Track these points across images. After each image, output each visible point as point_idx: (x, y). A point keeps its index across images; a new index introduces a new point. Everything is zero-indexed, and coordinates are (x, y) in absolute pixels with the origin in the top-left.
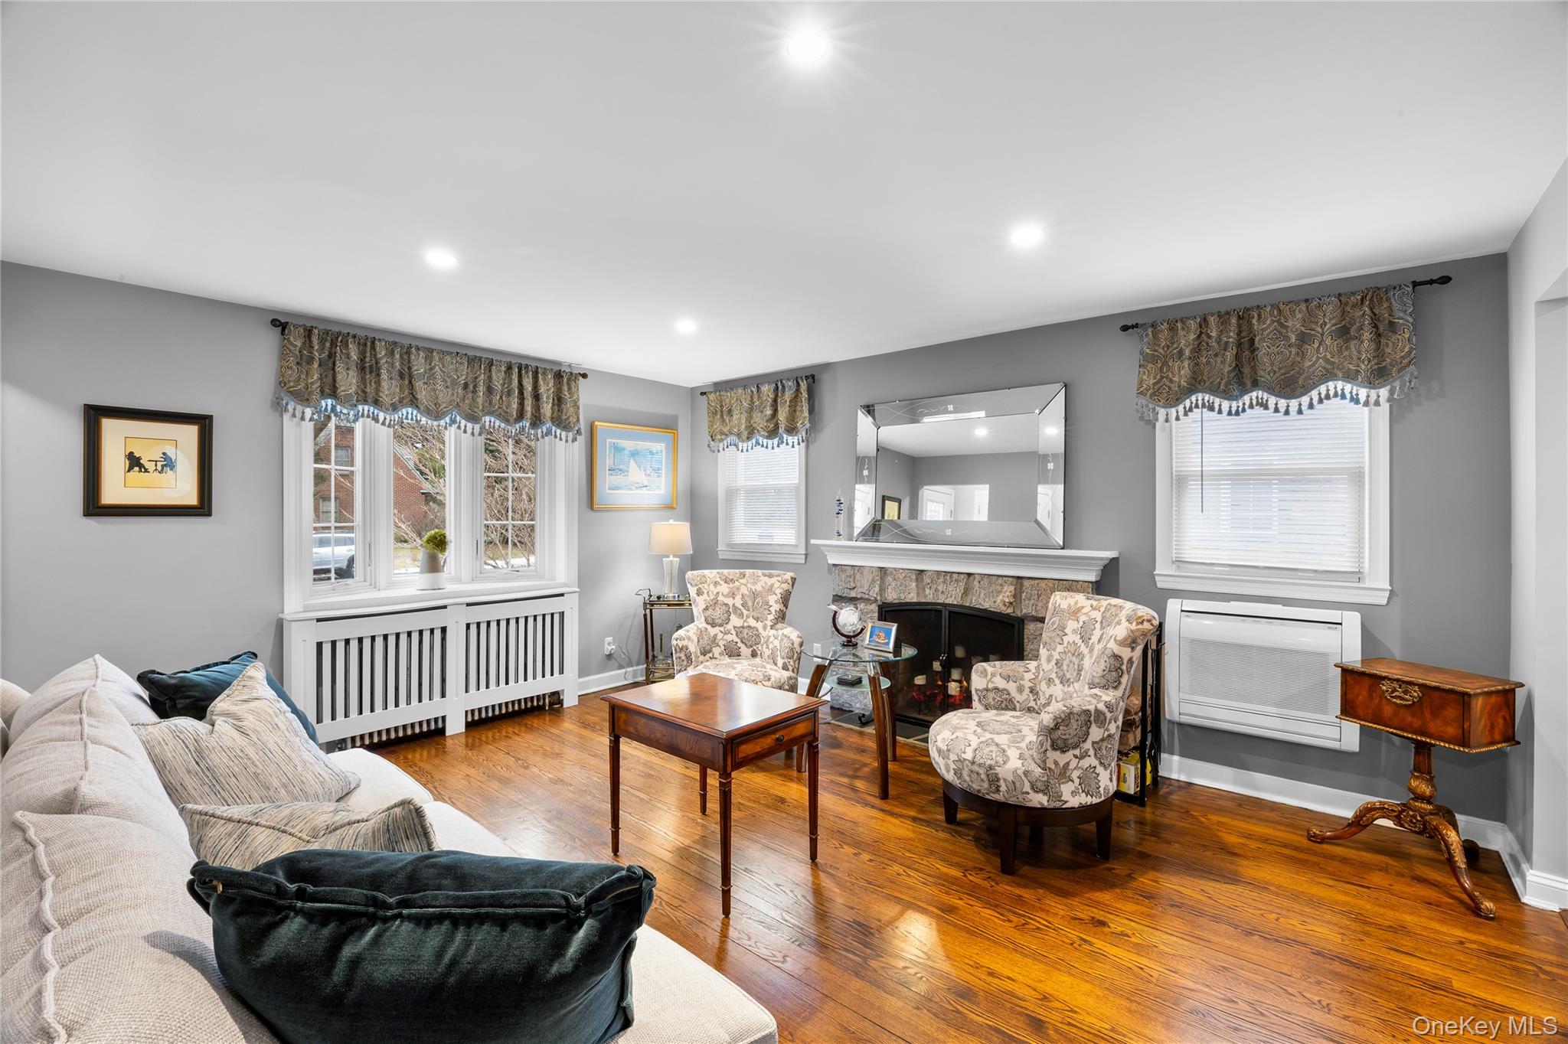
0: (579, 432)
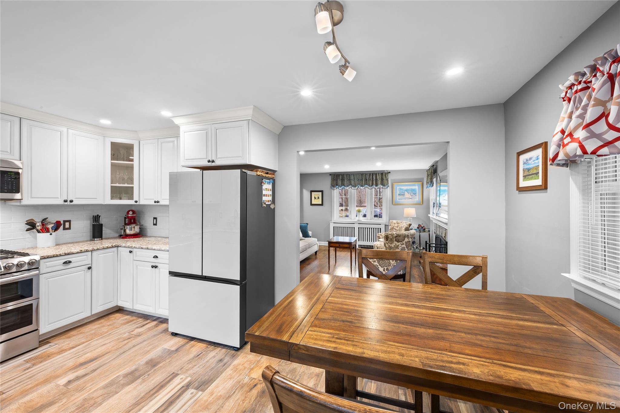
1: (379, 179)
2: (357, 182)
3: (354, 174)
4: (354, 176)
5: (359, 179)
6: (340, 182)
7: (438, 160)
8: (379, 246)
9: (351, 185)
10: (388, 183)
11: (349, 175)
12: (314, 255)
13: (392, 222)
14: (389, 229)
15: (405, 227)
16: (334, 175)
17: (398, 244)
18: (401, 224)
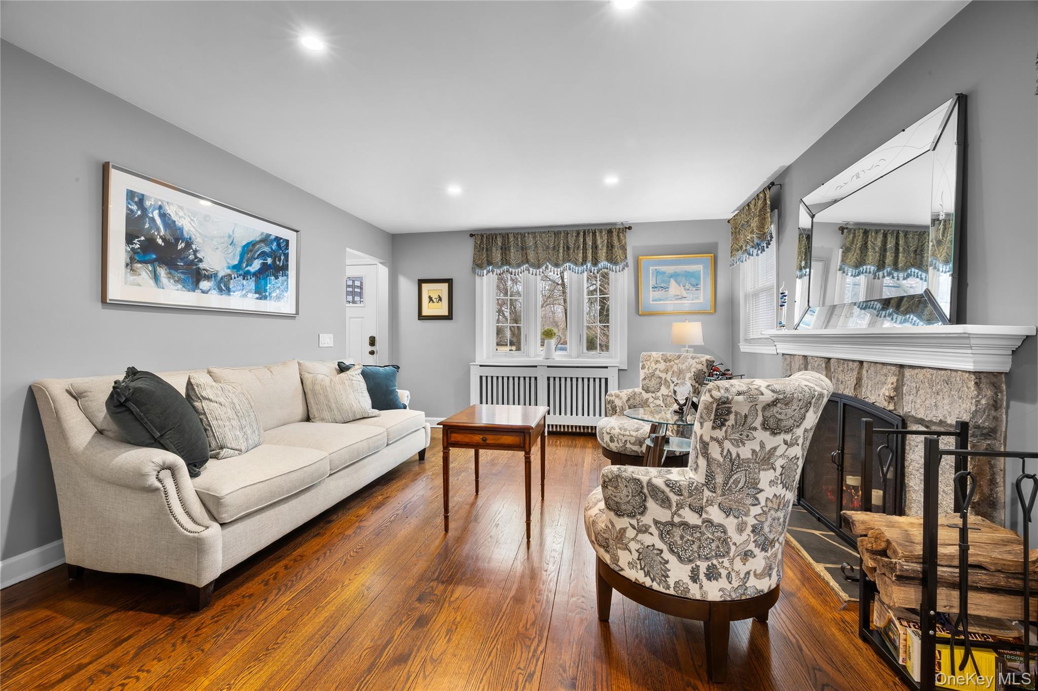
0: (627, 265)
1: (603, 246)
2: (542, 254)
3: (535, 233)
4: (535, 237)
5: (548, 248)
6: (497, 255)
7: (788, 163)
8: (616, 432)
9: (527, 262)
10: (626, 258)
11: (523, 236)
12: (415, 461)
13: (650, 356)
14: (641, 378)
15: (693, 370)
16: (482, 236)
17: (771, 441)
18: (677, 361)
